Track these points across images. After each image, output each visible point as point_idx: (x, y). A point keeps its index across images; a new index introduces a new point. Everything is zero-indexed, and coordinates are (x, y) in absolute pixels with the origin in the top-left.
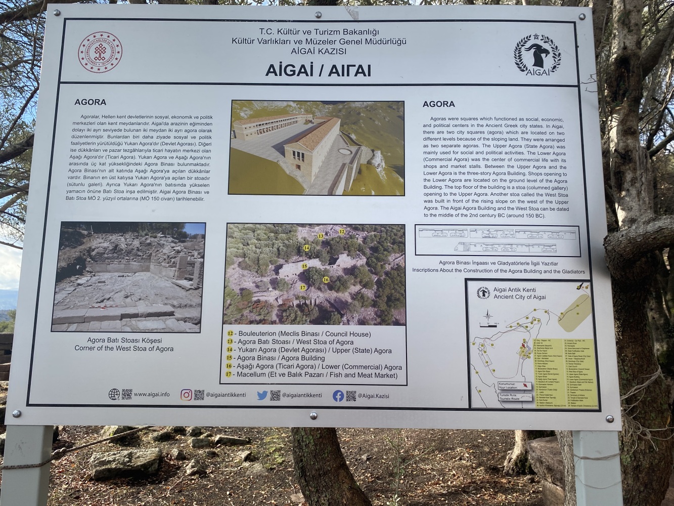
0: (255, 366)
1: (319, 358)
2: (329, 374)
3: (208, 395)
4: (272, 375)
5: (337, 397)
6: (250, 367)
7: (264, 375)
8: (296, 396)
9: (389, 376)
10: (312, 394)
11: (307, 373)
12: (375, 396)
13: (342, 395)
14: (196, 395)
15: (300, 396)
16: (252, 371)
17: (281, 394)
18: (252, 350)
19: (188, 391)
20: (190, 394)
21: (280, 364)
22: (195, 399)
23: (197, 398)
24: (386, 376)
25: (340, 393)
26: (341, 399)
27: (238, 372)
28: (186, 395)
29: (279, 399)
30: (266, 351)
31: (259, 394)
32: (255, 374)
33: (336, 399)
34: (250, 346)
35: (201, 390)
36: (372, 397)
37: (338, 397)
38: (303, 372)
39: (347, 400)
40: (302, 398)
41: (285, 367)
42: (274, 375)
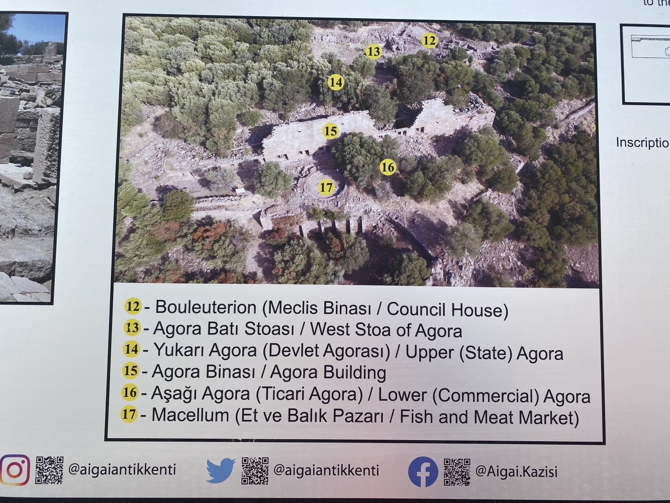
0: (200, 394)
1: (372, 373)
2: (398, 414)
3: (74, 469)
4: (246, 418)
5: (419, 474)
6: (186, 395)
7: (225, 415)
8: (309, 472)
9: (557, 419)
10: (354, 466)
11: (338, 413)
12: (521, 472)
13: (433, 470)
14: (40, 471)
15: (320, 472)
16: (193, 406)
17: (271, 467)
18: (191, 351)
19: (19, 460)
20: (25, 466)
21: (267, 388)
22: (38, 481)
23: (42, 478)
24: (548, 418)
25: (428, 465)
26: (430, 481)
27: (155, 409)
28: (15, 470)
29: (263, 480)
30: (228, 353)
31: (211, 467)
32: (199, 415)
33: (416, 481)
34: (185, 341)
35: (54, 455)
36: (513, 473)
37: (423, 474)
38: (328, 409)
39: (447, 483)
40: (327, 478)
41: (281, 395)
42: (252, 417)
